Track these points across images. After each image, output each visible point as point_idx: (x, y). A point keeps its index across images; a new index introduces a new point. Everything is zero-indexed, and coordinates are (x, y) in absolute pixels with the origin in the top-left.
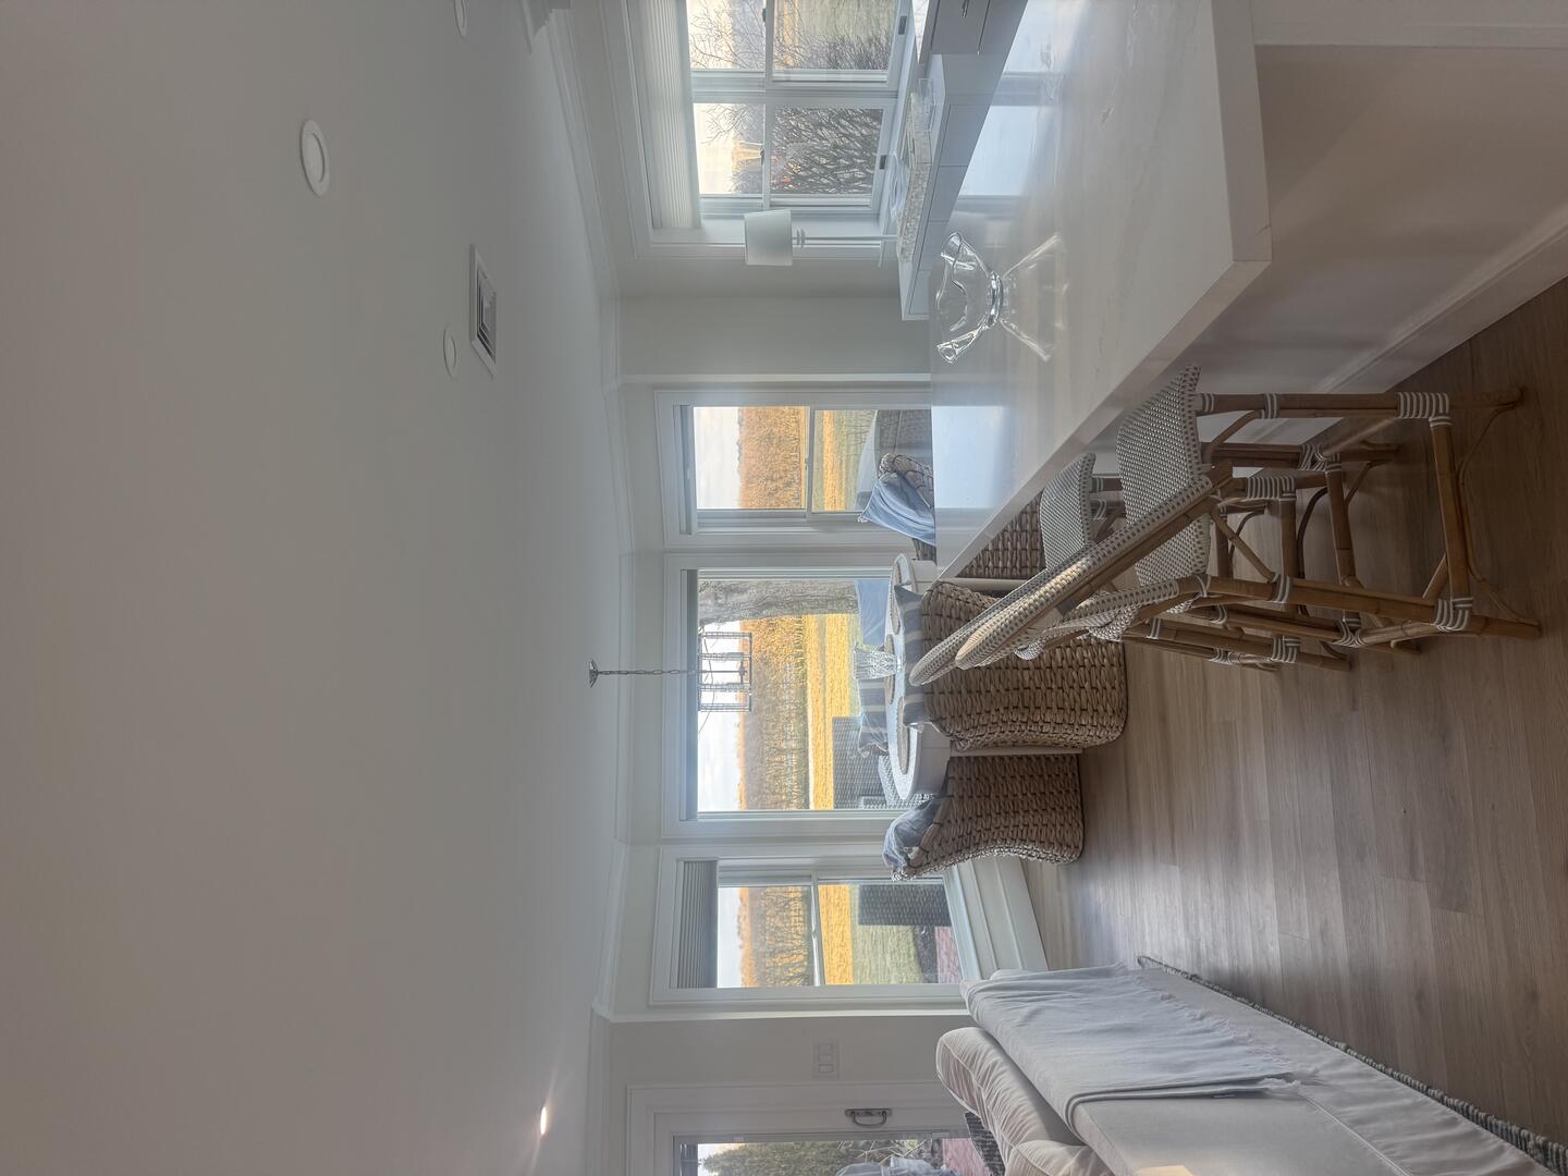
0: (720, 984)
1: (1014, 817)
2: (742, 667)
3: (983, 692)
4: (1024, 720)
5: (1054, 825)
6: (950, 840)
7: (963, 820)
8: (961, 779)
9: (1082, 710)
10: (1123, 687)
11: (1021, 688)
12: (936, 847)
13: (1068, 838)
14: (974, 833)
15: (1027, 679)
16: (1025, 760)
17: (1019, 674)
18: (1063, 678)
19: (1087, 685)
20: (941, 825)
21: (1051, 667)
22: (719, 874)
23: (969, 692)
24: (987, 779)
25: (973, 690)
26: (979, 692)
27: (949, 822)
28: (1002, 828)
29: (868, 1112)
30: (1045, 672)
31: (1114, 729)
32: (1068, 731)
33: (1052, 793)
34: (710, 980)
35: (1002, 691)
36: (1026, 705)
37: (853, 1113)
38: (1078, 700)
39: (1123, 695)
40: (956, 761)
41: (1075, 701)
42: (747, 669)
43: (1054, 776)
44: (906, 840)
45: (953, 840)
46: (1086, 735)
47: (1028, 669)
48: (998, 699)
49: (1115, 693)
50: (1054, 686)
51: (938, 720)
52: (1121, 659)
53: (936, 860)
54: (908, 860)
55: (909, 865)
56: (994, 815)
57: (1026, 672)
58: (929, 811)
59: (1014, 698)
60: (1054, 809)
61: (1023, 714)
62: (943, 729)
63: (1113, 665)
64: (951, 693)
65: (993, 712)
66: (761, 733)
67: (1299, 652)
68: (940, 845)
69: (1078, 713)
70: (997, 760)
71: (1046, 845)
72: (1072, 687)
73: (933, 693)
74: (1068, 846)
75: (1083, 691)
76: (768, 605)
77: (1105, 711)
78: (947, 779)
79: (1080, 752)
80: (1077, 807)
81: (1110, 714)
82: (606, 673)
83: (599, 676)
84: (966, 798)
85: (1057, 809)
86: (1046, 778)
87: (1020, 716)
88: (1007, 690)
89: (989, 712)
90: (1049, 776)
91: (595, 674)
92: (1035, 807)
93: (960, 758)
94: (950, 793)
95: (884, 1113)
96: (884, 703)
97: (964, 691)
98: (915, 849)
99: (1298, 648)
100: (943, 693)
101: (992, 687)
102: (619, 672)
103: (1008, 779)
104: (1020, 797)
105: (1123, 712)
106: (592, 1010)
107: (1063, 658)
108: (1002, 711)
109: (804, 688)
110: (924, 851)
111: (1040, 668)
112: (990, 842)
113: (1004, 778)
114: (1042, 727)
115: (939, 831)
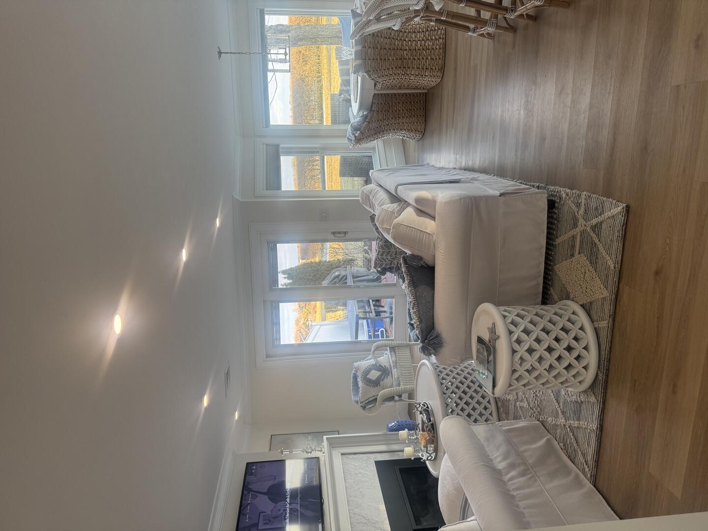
0: (283, 189)
1: (398, 120)
2: (286, 52)
3: (387, 60)
4: (403, 73)
5: (414, 123)
6: (373, 129)
7: (378, 121)
8: (378, 103)
9: (426, 69)
10: (443, 58)
11: (403, 58)
12: (367, 131)
13: (419, 128)
14: (382, 126)
15: (405, 55)
16: (405, 95)
17: (402, 52)
18: (420, 55)
19: (429, 58)
20: (369, 123)
21: (415, 50)
22: (280, 150)
23: (381, 59)
24: (388, 103)
25: (383, 59)
26: (385, 60)
27: (372, 121)
28: (393, 124)
29: (340, 233)
30: (413, 52)
31: (439, 77)
32: (421, 79)
33: (414, 110)
34: (278, 187)
35: (395, 59)
36: (404, 66)
37: (334, 233)
38: (425, 64)
39: (443, 62)
40: (376, 95)
41: (424, 65)
42: (288, 52)
43: (415, 103)
44: (355, 129)
45: (374, 129)
46: (428, 81)
47: (406, 50)
48: (393, 63)
49: (440, 61)
50: (416, 58)
51: (367, 72)
52: (444, 46)
53: (366, 137)
54: (355, 137)
55: (356, 139)
56: (390, 119)
57: (405, 52)
58: (365, 117)
59: (400, 62)
60: (414, 116)
61: (403, 70)
62: (370, 76)
63: (440, 49)
64: (374, 59)
65: (390, 69)
66: (301, 116)
67: (497, 25)
68: (368, 131)
69: (425, 70)
70: (393, 96)
71: (410, 131)
72: (423, 59)
73: (366, 59)
74: (419, 132)
75: (427, 60)
76: (301, 40)
77: (436, 69)
78: (372, 103)
79: (426, 91)
80: (423, 116)
81: (437, 70)
82: (225, 53)
83: (222, 54)
84: (379, 111)
85: (416, 116)
86: (412, 103)
87: (401, 72)
88: (397, 59)
89: (389, 69)
90: (414, 102)
91: (220, 53)
92: (407, 115)
93: (378, 94)
94: (373, 109)
95: (345, 233)
96: (349, 75)
97: (378, 59)
98: (358, 132)
99: (497, 23)
100: (370, 59)
101: (391, 58)
102: (231, 53)
103: (397, 103)
104: (401, 111)
105: (443, 69)
106: (233, 196)
107: (420, 45)
108: (394, 69)
109: (321, 94)
110: (362, 133)
111: (411, 50)
112: (388, 130)
113: (396, 103)
114: (410, 77)
115: (368, 125)
